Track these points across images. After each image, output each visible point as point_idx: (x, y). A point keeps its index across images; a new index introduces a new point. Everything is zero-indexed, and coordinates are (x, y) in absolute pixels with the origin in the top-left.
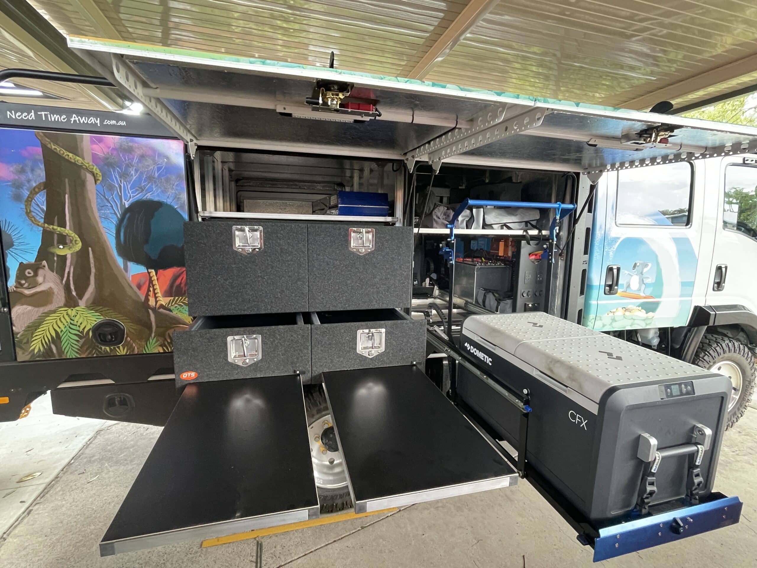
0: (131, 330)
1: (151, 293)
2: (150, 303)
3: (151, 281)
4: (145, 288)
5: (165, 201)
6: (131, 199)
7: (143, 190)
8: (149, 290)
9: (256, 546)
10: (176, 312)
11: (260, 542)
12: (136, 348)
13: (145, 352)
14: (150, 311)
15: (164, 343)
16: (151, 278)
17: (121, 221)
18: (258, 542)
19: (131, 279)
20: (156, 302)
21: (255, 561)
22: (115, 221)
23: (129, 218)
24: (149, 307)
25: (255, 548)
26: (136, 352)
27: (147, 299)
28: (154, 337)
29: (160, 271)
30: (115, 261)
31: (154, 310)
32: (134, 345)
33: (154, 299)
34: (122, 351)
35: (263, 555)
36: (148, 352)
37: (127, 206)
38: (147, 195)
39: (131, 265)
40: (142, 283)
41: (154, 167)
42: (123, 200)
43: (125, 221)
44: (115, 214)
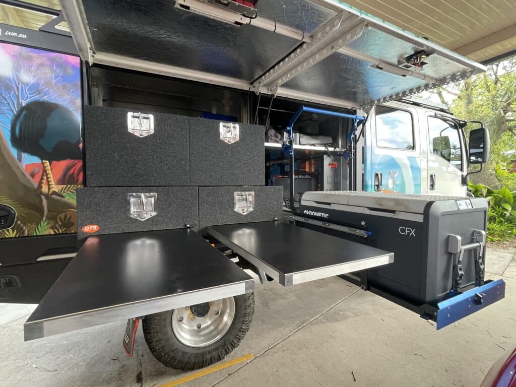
0: (22, 214)
1: (44, 181)
2: (43, 190)
3: (45, 171)
4: (38, 177)
5: (61, 103)
6: (28, 99)
7: (40, 93)
8: (42, 179)
10: (68, 197)
12: (26, 230)
13: (35, 234)
14: (43, 197)
15: (55, 226)
16: (44, 168)
17: (17, 117)
19: (24, 168)
20: (49, 189)
22: (10, 117)
23: (25, 115)
24: (42, 193)
26: (26, 234)
27: (40, 187)
28: (46, 220)
29: (54, 162)
30: (9, 153)
31: (47, 196)
32: (24, 228)
33: (47, 187)
34: (10, 233)
36: (38, 234)
37: (24, 105)
38: (44, 98)
39: (25, 156)
40: (35, 172)
41: (52, 75)
42: (20, 100)
43: (22, 117)
44: (12, 110)
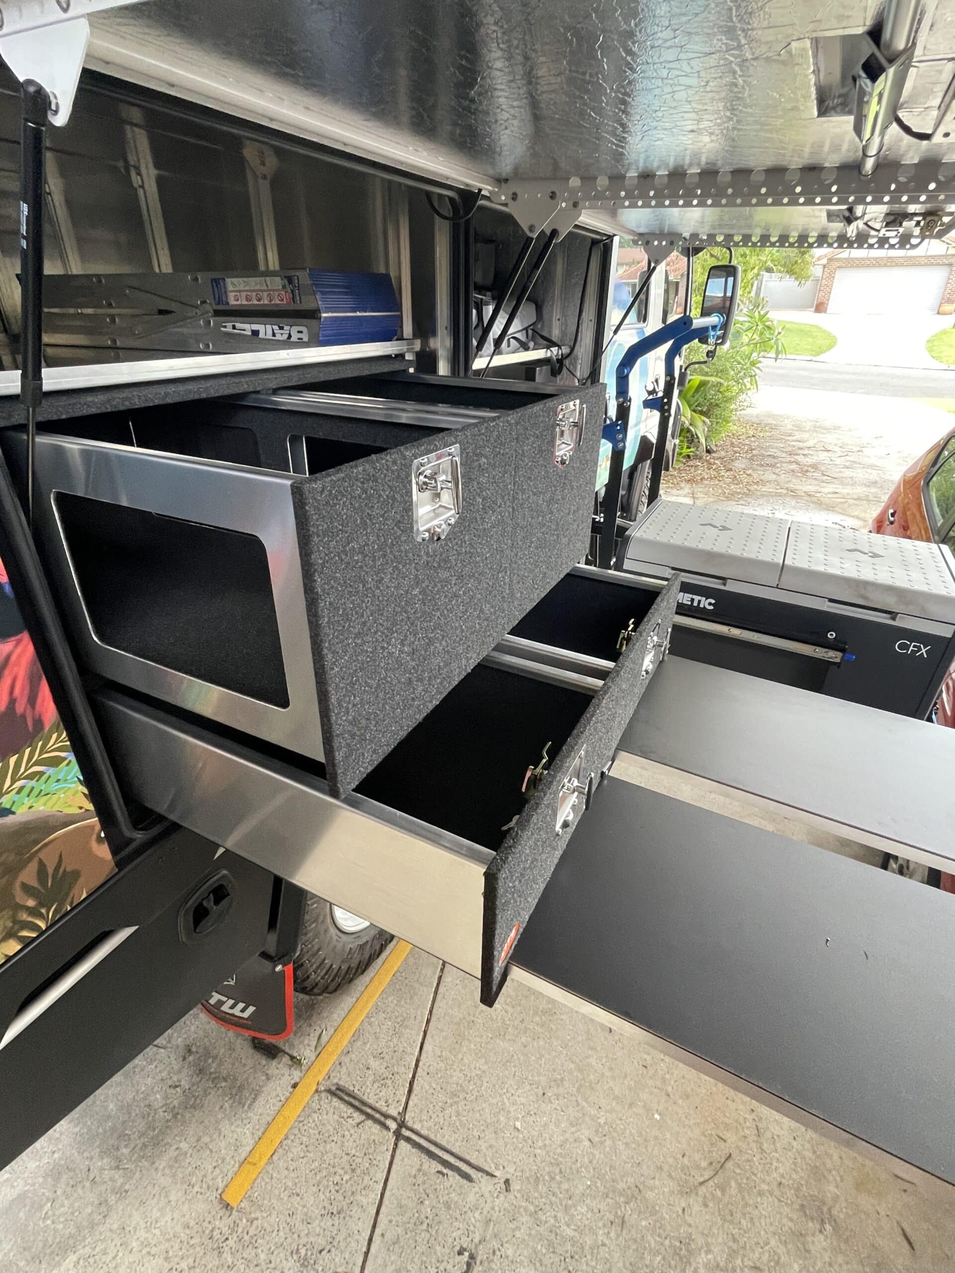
9: (335, 1100)
10: (27, 802)
11: (333, 1088)
15: (17, 922)
18: (329, 1091)
21: (363, 1117)
25: (336, 1102)
35: (365, 1098)
